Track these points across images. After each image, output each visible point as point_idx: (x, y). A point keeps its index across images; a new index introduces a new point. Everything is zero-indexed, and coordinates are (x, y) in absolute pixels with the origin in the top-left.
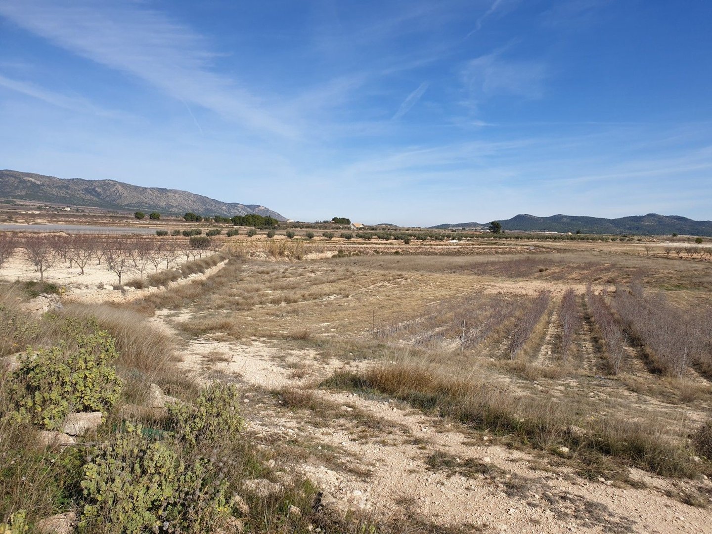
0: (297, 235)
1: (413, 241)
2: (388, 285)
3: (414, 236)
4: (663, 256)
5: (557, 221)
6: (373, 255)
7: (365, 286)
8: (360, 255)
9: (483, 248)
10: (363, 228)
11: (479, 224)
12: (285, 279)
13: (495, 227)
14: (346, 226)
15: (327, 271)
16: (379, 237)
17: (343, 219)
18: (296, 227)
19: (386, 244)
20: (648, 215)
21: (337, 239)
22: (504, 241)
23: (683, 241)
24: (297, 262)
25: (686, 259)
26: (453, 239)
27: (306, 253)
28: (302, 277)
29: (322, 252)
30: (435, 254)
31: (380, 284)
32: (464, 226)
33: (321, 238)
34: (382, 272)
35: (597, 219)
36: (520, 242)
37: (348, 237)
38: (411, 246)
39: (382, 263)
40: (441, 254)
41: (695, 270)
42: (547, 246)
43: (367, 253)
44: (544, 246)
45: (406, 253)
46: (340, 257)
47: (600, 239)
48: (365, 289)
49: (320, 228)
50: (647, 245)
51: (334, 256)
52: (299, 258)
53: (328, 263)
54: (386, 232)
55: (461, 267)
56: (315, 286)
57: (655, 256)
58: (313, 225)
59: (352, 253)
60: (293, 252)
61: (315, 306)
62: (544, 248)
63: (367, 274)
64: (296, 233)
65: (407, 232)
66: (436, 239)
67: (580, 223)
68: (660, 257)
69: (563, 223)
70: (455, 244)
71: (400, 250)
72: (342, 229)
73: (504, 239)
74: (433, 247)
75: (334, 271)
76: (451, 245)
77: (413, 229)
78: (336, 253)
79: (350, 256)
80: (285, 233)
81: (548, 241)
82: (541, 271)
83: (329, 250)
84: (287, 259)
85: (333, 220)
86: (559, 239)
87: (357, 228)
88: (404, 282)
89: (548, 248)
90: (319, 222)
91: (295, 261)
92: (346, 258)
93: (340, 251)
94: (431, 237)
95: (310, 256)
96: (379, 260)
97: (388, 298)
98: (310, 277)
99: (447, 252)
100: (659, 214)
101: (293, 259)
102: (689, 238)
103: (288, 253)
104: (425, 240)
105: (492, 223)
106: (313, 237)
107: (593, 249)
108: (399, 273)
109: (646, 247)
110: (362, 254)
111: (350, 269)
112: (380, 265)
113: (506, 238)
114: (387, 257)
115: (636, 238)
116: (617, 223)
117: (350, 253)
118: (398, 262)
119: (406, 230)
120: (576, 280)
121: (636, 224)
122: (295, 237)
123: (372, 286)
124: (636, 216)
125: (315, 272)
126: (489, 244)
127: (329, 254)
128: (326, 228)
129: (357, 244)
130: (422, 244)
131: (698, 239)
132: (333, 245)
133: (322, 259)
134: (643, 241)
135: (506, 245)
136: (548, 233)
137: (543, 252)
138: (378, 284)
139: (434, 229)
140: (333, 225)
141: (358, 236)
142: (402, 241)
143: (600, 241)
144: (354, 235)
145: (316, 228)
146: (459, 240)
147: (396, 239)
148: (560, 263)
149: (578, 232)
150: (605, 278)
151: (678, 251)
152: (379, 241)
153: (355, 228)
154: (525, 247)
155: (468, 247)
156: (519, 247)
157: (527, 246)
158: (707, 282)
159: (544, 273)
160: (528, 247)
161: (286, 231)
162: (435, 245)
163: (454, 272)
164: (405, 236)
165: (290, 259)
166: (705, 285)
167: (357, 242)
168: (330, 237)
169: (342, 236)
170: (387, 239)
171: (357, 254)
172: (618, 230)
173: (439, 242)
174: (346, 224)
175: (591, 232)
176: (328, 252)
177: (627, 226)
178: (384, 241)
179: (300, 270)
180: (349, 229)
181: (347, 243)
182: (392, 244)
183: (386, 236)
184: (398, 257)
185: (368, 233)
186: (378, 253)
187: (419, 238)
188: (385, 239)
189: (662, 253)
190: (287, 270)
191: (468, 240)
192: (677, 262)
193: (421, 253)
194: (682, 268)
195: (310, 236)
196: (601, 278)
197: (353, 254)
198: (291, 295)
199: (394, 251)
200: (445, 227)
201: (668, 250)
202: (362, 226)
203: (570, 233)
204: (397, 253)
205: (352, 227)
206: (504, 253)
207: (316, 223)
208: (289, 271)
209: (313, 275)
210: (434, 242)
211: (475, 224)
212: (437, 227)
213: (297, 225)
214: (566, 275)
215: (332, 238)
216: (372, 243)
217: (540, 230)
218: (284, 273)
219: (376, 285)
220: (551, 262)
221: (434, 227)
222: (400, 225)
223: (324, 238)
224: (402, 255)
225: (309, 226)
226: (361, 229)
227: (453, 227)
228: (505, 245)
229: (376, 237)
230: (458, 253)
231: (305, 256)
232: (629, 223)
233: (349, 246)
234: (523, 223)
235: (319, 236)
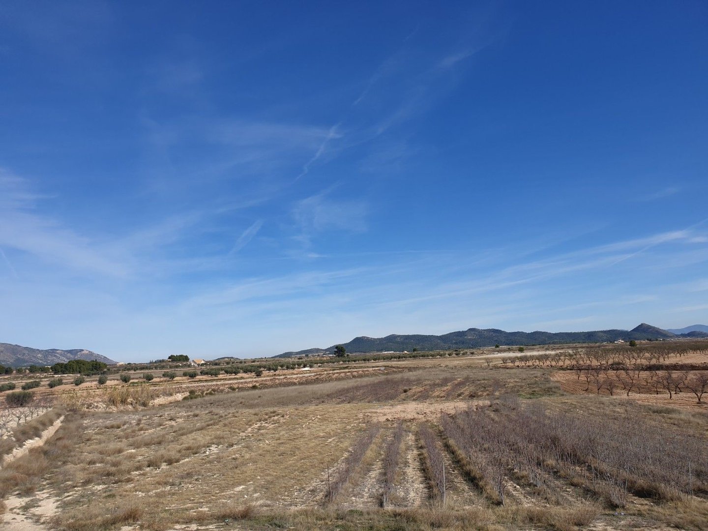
0: (133, 379)
1: (266, 373)
3: (264, 367)
4: (502, 367)
5: (392, 341)
6: (229, 392)
7: (242, 430)
8: (215, 394)
9: (337, 373)
10: (205, 364)
11: (322, 350)
12: (143, 432)
13: (338, 351)
14: (185, 363)
15: (188, 416)
16: (227, 372)
17: (181, 356)
19: (237, 379)
20: (469, 329)
21: (180, 378)
22: (353, 364)
23: (504, 351)
24: (142, 410)
25: (522, 367)
26: (305, 367)
27: (152, 398)
29: (170, 395)
31: (258, 425)
32: (307, 352)
33: (162, 379)
36: (368, 364)
37: (192, 376)
38: (265, 379)
39: (242, 400)
41: (536, 377)
42: (396, 366)
43: (222, 391)
44: (394, 366)
45: (264, 386)
46: (191, 398)
47: (438, 355)
48: (244, 434)
49: (156, 368)
50: (489, 356)
51: (185, 399)
52: (144, 404)
54: (232, 367)
57: (496, 367)
58: (148, 365)
59: (205, 392)
62: (394, 367)
63: (236, 415)
64: (132, 377)
65: (254, 363)
66: (288, 368)
67: (412, 341)
68: (500, 367)
69: (398, 342)
70: (308, 372)
71: (256, 384)
72: (181, 367)
73: (353, 363)
74: (288, 377)
76: (305, 373)
77: (261, 360)
78: (187, 394)
79: (203, 396)
80: (119, 378)
81: (393, 361)
82: (405, 391)
83: (179, 392)
84: (130, 407)
85: (170, 358)
86: (402, 358)
87: (199, 365)
88: (282, 420)
89: (398, 368)
90: (154, 361)
91: (141, 408)
92: (199, 399)
93: (191, 392)
94: (282, 366)
95: (157, 401)
96: (236, 398)
100: (478, 328)
101: (138, 406)
102: (509, 348)
103: (132, 400)
104: (277, 370)
106: (152, 379)
107: (439, 365)
109: (486, 359)
110: (217, 392)
112: (241, 403)
113: (355, 361)
114: (246, 393)
115: (468, 351)
116: (445, 338)
117: (202, 393)
118: (259, 397)
120: (441, 397)
121: (461, 339)
122: (131, 381)
123: (250, 429)
124: (459, 332)
125: (175, 420)
126: (341, 369)
127: (179, 397)
128: (162, 367)
129: (203, 383)
130: (275, 374)
131: (520, 348)
132: (178, 386)
133: (172, 403)
134: (476, 354)
135: (358, 367)
136: (386, 352)
137: (396, 372)
138: (256, 426)
139: (280, 358)
140: (170, 363)
141: (203, 373)
142: (253, 374)
143: (438, 357)
144: (199, 372)
145: (152, 369)
146: (311, 367)
147: (245, 372)
148: (419, 382)
149: (414, 350)
150: (467, 393)
151: (513, 360)
152: (228, 376)
153: (196, 365)
154: (377, 368)
155: (323, 373)
156: (371, 369)
157: (378, 367)
158: (554, 388)
159: (409, 393)
160: (379, 368)
161: (119, 374)
162: (289, 374)
164: (255, 368)
165: (134, 407)
166: (553, 390)
167: (204, 380)
168: (172, 377)
169: (185, 375)
170: (236, 373)
171: (211, 394)
172: (446, 346)
173: (291, 371)
174: (185, 361)
175: (423, 349)
176: (177, 394)
177: (454, 341)
178: (233, 376)
180: (190, 366)
181: (193, 381)
182: (242, 378)
183: (234, 370)
184: (258, 392)
185: (213, 368)
186: (234, 389)
187: (269, 369)
188: (234, 373)
189: (500, 363)
190: (140, 420)
191: (319, 366)
192: (514, 371)
193: (279, 385)
194: (524, 376)
195: (149, 378)
196: (462, 393)
199: (250, 385)
200: (288, 355)
201: (504, 360)
202: (203, 362)
203: (406, 352)
204: (254, 387)
205: (192, 364)
206: (361, 376)
208: (143, 421)
209: (173, 423)
210: (286, 372)
211: (317, 350)
212: (282, 356)
214: (430, 393)
215: (174, 377)
216: (221, 379)
217: (378, 351)
218: (137, 424)
219: (253, 427)
220: (409, 382)
221: (279, 356)
223: (165, 379)
224: (261, 389)
225: (144, 367)
226: (203, 365)
227: (296, 354)
228: (357, 369)
229: (223, 372)
230: (315, 381)
231: (152, 401)
232: (455, 338)
233: (197, 385)
234: (364, 345)
235: (159, 377)
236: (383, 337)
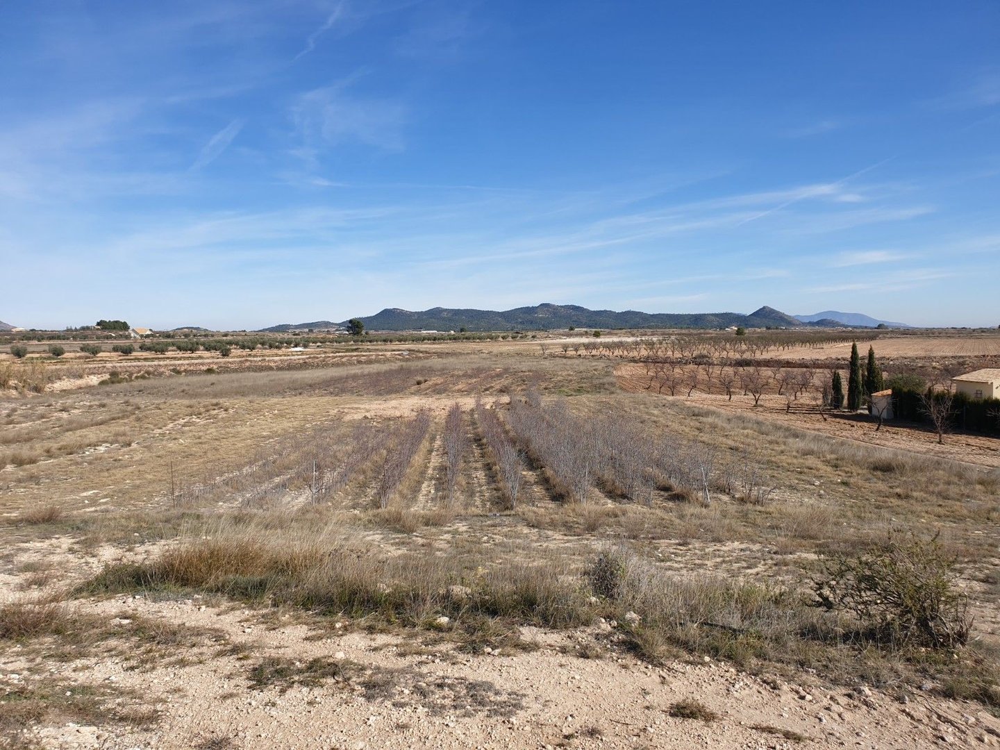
0: (33, 352)
1: (236, 351)
2: (198, 420)
3: (237, 344)
4: (560, 355)
5: (435, 317)
6: (170, 376)
7: (160, 426)
8: (149, 378)
9: (340, 357)
10: (152, 335)
11: (333, 324)
12: (12, 426)
13: (355, 326)
14: (121, 333)
15: (91, 406)
16: (180, 348)
17: (116, 322)
18: (29, 339)
19: (192, 358)
20: (541, 305)
21: (108, 354)
22: (368, 346)
23: (581, 335)
24: (34, 397)
25: (585, 357)
26: (296, 346)
27: (50, 380)
28: (44, 420)
29: (81, 377)
30: (271, 369)
31: (185, 420)
32: (311, 326)
33: (78, 355)
34: (186, 402)
35: (483, 312)
36: (389, 346)
37: (127, 351)
38: (233, 360)
39: (186, 388)
40: (279, 369)
41: (595, 370)
42: (424, 350)
43: (161, 374)
44: (421, 350)
45: (225, 370)
46: (113, 383)
47: (488, 338)
48: (159, 431)
49: (75, 338)
50: (542, 342)
51: (103, 383)
52: (37, 389)
53: (92, 395)
54: (190, 341)
55: (310, 386)
56: (71, 433)
57: (553, 356)
58: (62, 334)
59: (135, 375)
60: (25, 381)
61: (71, 465)
62: (421, 352)
63: (161, 406)
64: (30, 349)
65: (224, 338)
66: (271, 347)
67: (464, 317)
68: (557, 356)
69: (444, 319)
70: (299, 353)
71: (215, 367)
72: (115, 338)
73: (369, 343)
74: (267, 359)
75: (104, 406)
76: (293, 355)
77: (234, 333)
78: (107, 377)
79: (131, 380)
80: (9, 350)
81: (425, 344)
82: (419, 383)
83: (93, 374)
84: (14, 392)
85: (98, 324)
86: (439, 339)
87: (142, 336)
88: (223, 414)
89: (426, 352)
90: (73, 328)
91: (31, 394)
92: (124, 384)
93: (114, 374)
94: (263, 344)
95: (58, 386)
96: (182, 384)
97: (198, 441)
98: (59, 419)
99: (288, 365)
100: (553, 303)
101: (26, 391)
102: (586, 332)
103: (16, 382)
104: (254, 349)
105: (351, 321)
106: (63, 354)
107: (480, 351)
108: (214, 401)
109: (541, 345)
110: (151, 376)
111: (132, 400)
112: (183, 391)
113: (370, 342)
114: (195, 379)
115: (530, 334)
116: (507, 316)
117: (130, 376)
118: (212, 384)
119: (223, 336)
120: (463, 392)
121: (529, 317)
122: (28, 355)
123: (171, 425)
124: (528, 308)
125: (68, 411)
126: (347, 351)
127: (94, 380)
128: (85, 338)
129: (142, 361)
130: (250, 355)
131: (596, 332)
132: (100, 365)
133: (81, 388)
134: (538, 338)
135: (370, 350)
136: (425, 332)
137: (420, 358)
138: (182, 422)
139: (267, 333)
140: (99, 332)
141: (143, 348)
142: (218, 353)
143: (488, 340)
144: (136, 346)
145: (68, 339)
146: (305, 346)
147: (207, 349)
148: (443, 371)
149: (462, 330)
150: (498, 387)
151: (576, 347)
152: (180, 354)
153: (138, 336)
154: (397, 353)
155: (319, 356)
156: (389, 353)
157: (399, 350)
158: (608, 384)
159: (423, 386)
160: (400, 352)
161: (9, 346)
162: (269, 356)
163: (300, 394)
164: (221, 344)
165: (20, 393)
166: (606, 386)
167: (142, 357)
168: (95, 351)
169: (115, 349)
170: (192, 350)
171: (143, 377)
172: (509, 326)
173: (275, 351)
174: (121, 330)
175: (477, 329)
176: (92, 377)
177: (520, 320)
178: (188, 354)
179: (41, 410)
180: (128, 337)
181: (125, 359)
182: (200, 357)
183: (190, 346)
184: (212, 378)
185: (159, 343)
186: (179, 372)
187: (243, 347)
188: (190, 350)
189: (559, 351)
190: (14, 410)
191: (318, 346)
192: (577, 361)
193: (249, 369)
194: (582, 368)
195: (57, 352)
196: (492, 387)
197: (137, 378)
198: (25, 451)
199: (205, 368)
200: (282, 328)
201: (565, 347)
202: (149, 332)
203: (452, 332)
204: (210, 371)
205: (132, 335)
206: (370, 362)
207: (68, 330)
208: (19, 412)
209: (65, 415)
210: (267, 352)
211: (327, 324)
212: (272, 330)
213: (32, 335)
214: (451, 386)
215: (97, 353)
216: (168, 358)
217: (415, 329)
218: (9, 415)
219: (177, 422)
220: (431, 371)
221: (267, 330)
222: (212, 328)
223: (83, 354)
224: (218, 373)
225: (53, 336)
226: (147, 336)
227: (295, 329)
228: (370, 352)
229: (175, 348)
230: (304, 366)
231: (50, 385)
232: (521, 315)
233: (129, 364)
234: (392, 321)
235: (74, 351)
236: (424, 311)
